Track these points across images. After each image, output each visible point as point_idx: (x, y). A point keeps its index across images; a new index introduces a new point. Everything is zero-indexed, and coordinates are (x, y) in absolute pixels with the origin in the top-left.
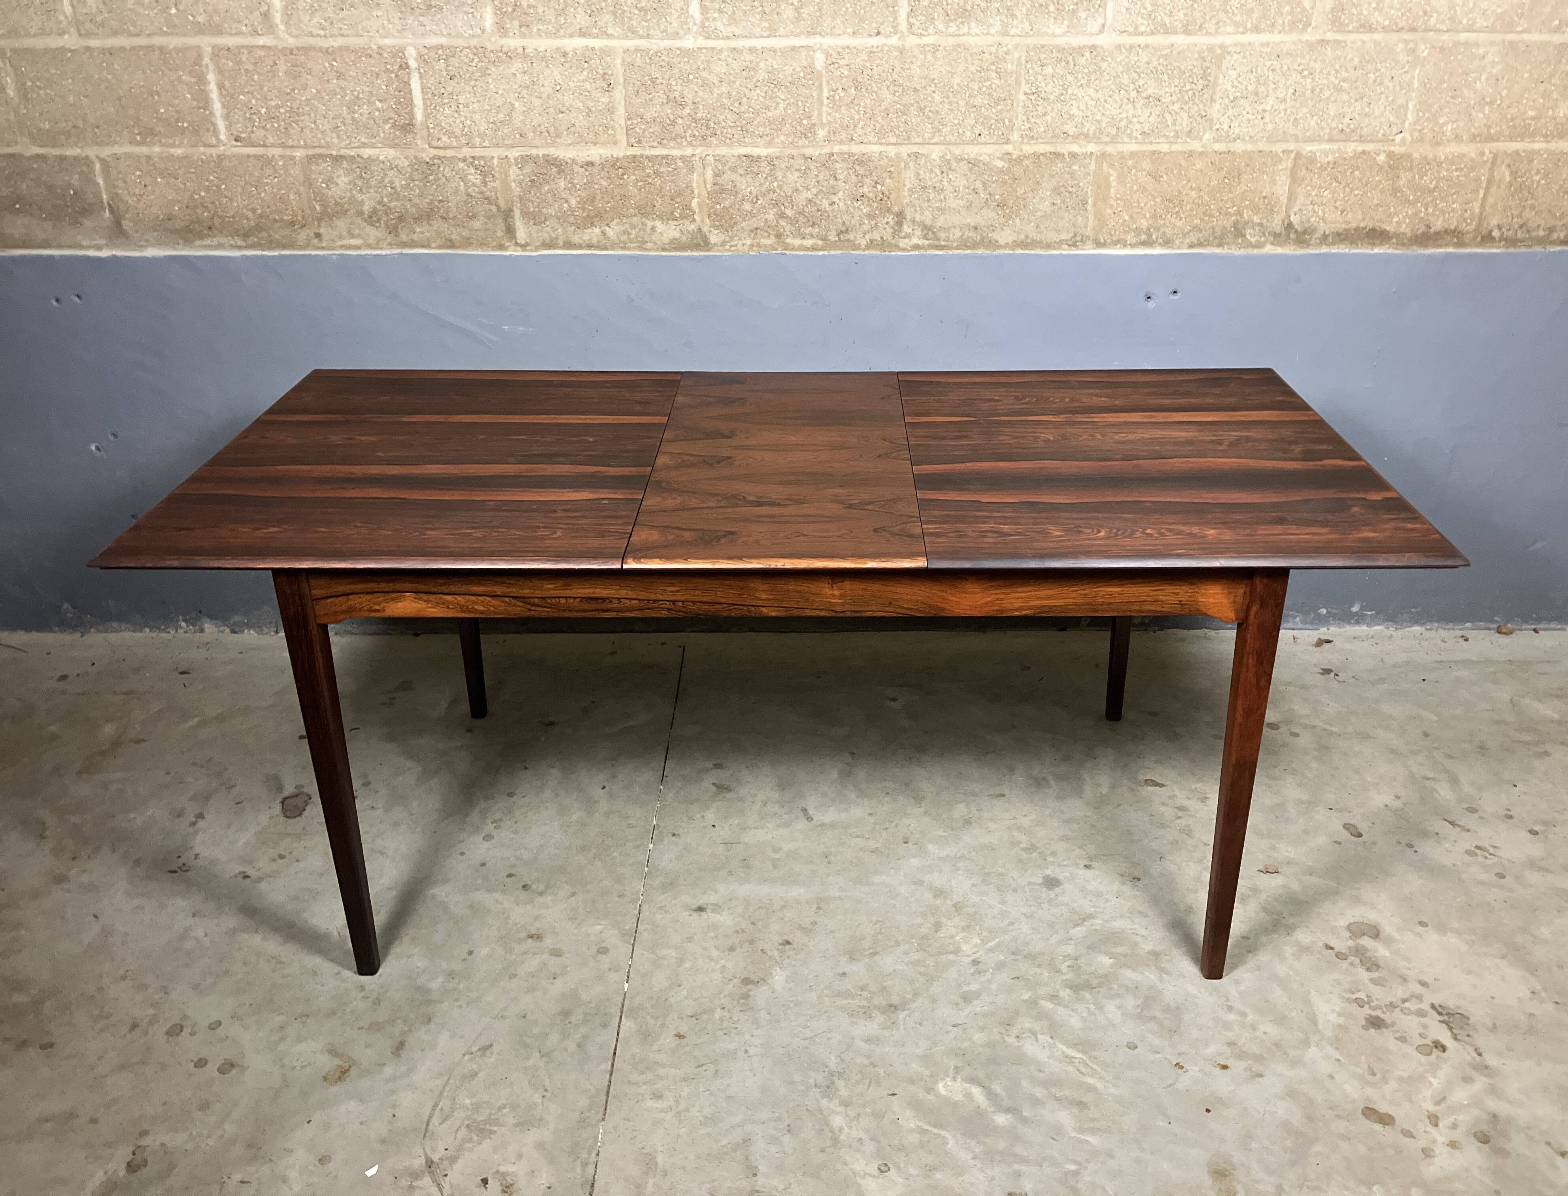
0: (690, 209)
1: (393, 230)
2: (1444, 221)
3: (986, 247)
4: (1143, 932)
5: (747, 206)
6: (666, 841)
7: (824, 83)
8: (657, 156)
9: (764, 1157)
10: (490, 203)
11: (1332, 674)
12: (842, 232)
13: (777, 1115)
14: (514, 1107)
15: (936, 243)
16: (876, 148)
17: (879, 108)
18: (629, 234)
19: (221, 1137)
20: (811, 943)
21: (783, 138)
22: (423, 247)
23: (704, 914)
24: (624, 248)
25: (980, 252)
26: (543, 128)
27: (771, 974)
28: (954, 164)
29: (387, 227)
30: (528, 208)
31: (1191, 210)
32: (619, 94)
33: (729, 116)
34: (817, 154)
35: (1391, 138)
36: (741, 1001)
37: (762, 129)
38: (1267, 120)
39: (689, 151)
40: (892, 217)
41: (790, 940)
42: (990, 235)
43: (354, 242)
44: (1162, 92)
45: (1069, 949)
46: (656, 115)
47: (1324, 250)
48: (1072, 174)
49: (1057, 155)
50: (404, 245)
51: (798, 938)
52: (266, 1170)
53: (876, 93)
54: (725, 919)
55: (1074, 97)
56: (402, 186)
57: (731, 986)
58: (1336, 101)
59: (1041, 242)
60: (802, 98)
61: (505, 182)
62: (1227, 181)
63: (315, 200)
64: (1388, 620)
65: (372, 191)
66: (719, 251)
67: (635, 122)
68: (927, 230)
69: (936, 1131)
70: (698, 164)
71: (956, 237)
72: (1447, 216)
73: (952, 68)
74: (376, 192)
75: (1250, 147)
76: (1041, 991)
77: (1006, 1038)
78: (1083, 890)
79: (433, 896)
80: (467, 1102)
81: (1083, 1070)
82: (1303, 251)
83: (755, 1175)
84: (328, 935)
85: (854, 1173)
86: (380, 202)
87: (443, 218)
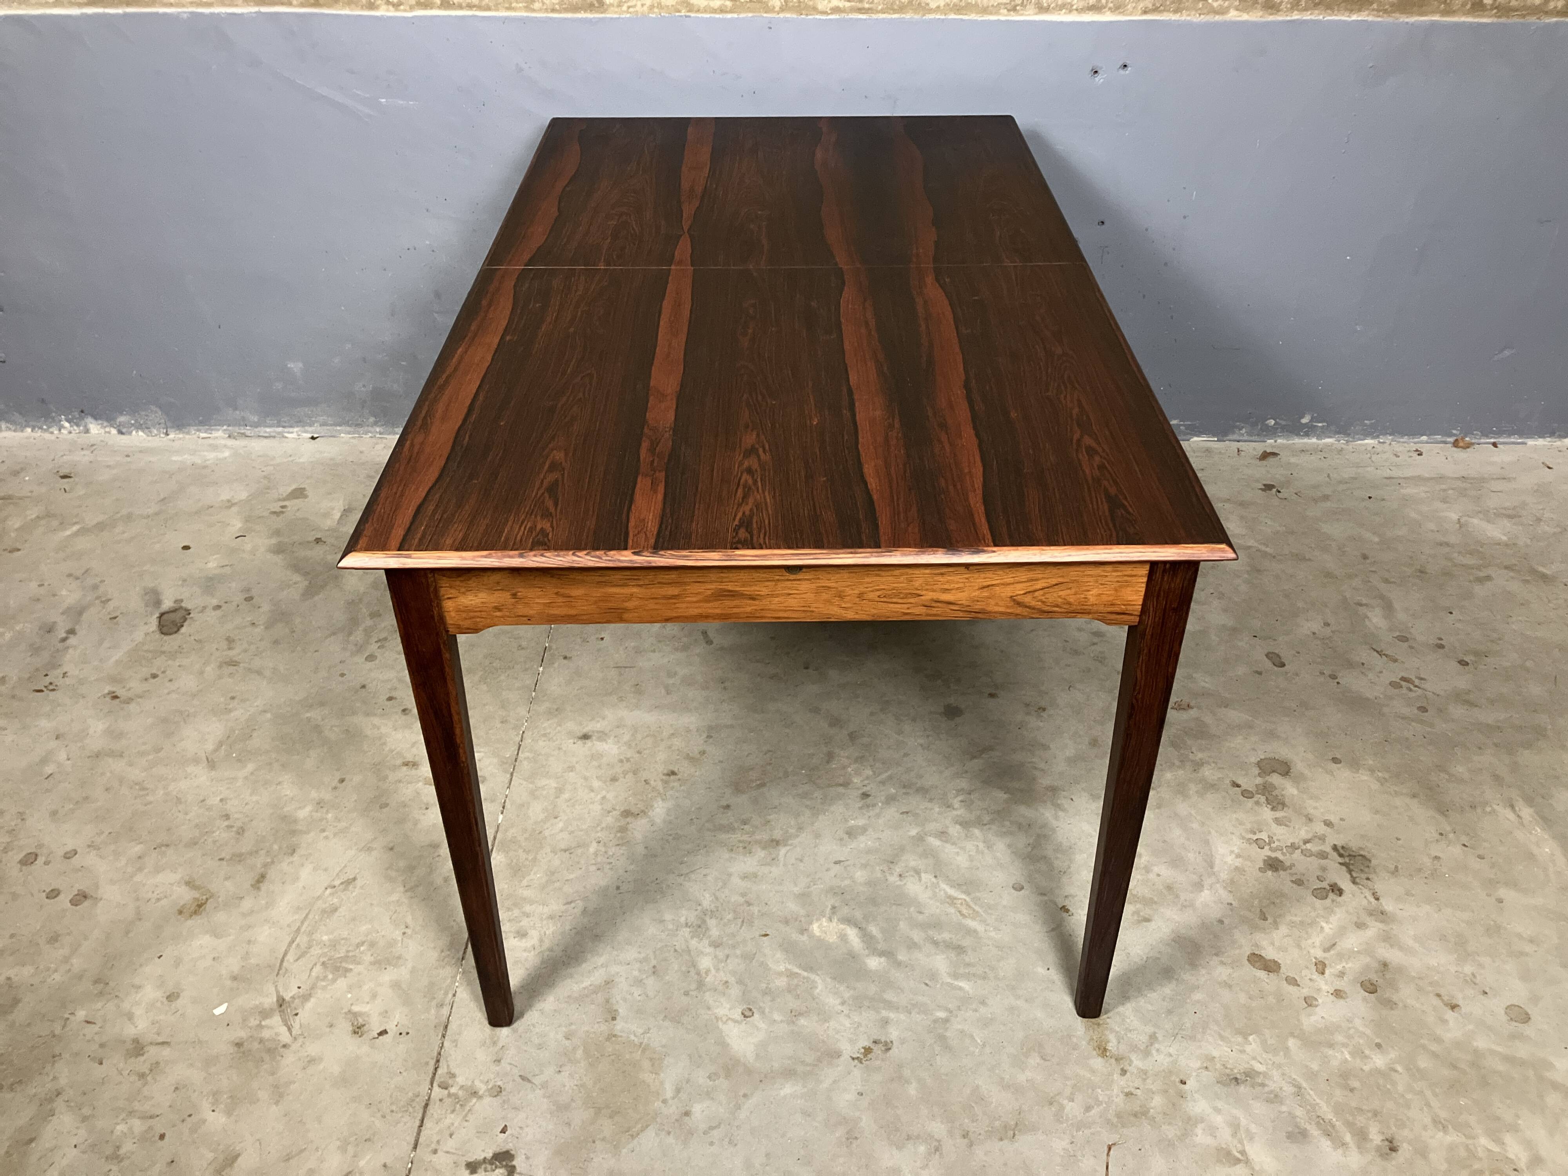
3: (916, 11)
6: (556, 665)
9: (625, 1000)
11: (1275, 490)
13: (643, 955)
14: (372, 945)
15: (859, 5)
19: (68, 971)
20: (697, 775)
23: (589, 743)
24: (509, 9)
25: (908, 16)
27: (652, 806)
36: (619, 835)
41: (676, 772)
45: (965, 783)
47: (1296, 16)
50: (262, 2)
51: (685, 770)
52: (111, 1006)
54: (610, 749)
57: (609, 818)
59: (976, 5)
64: (1339, 433)
66: (616, 12)
69: (805, 974)
76: (930, 827)
77: (889, 877)
78: (986, 721)
79: (309, 720)
80: (325, 938)
81: (965, 911)
82: (1271, 18)
83: (614, 1019)
84: (196, 761)
85: (717, 1018)
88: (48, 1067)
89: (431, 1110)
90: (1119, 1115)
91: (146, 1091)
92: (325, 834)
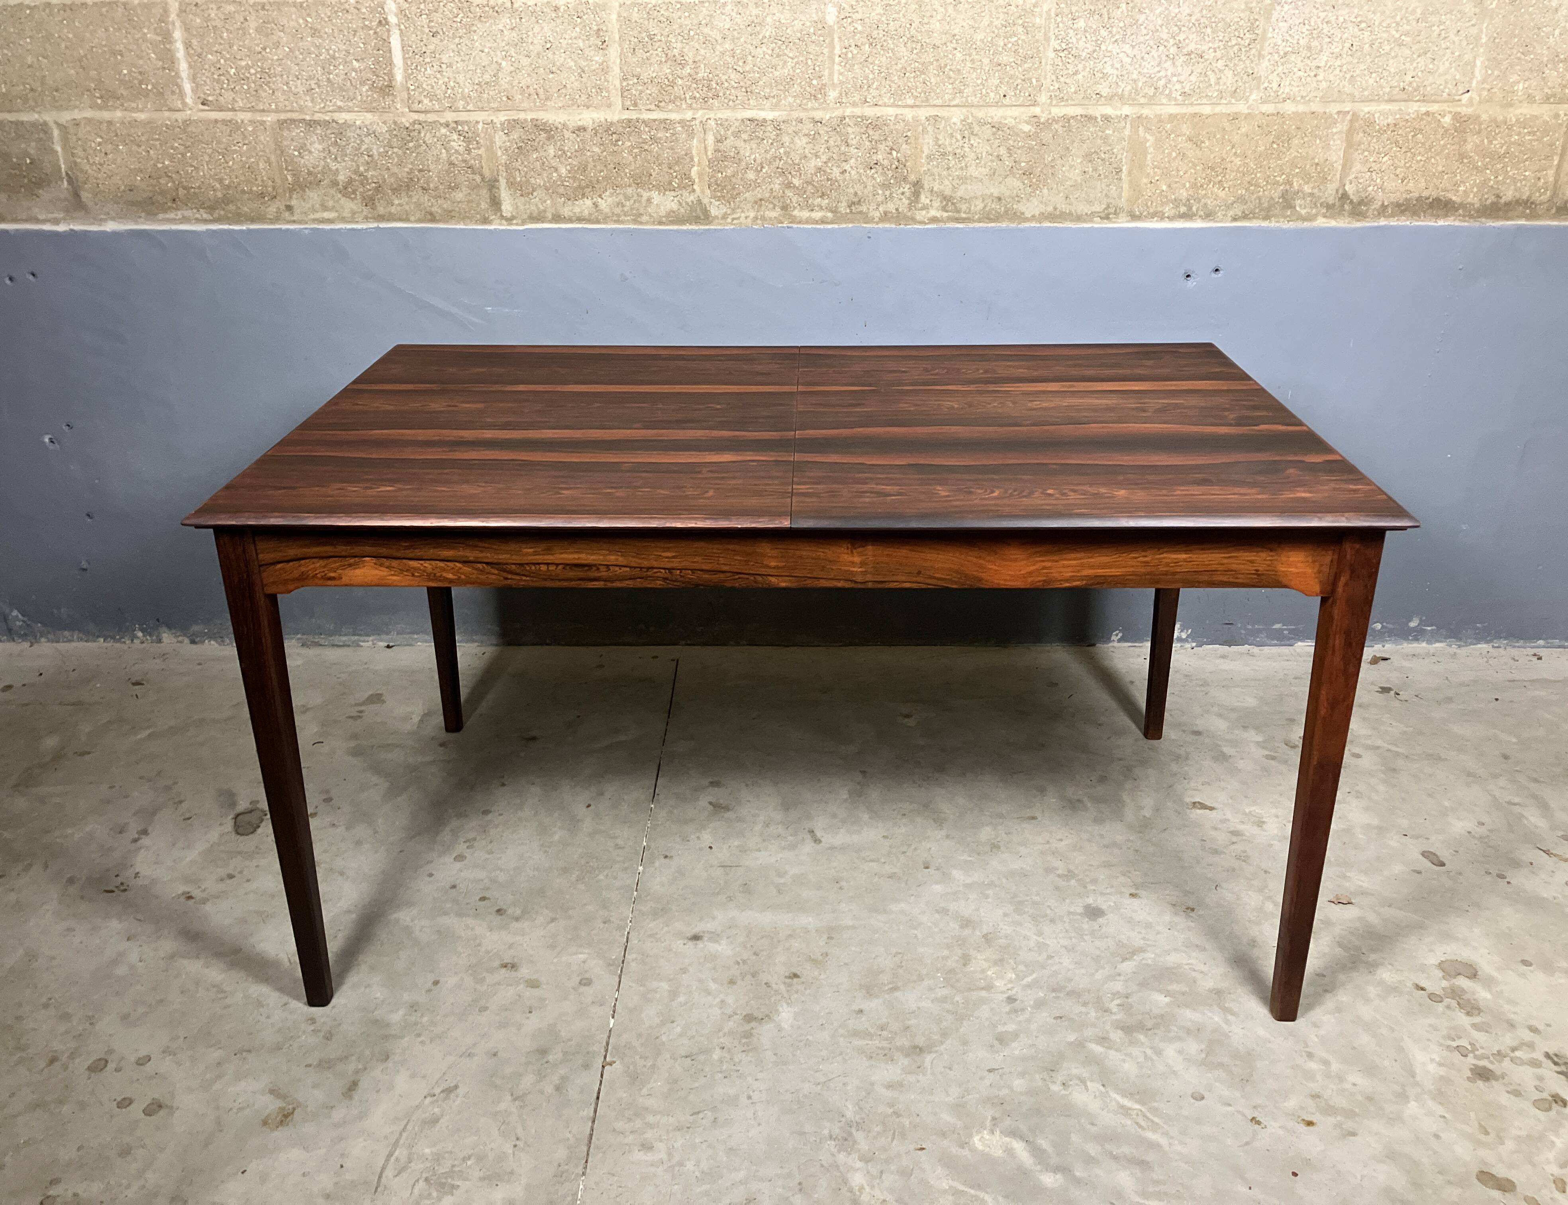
0: (689, 178)
1: (369, 202)
2: (1516, 190)
3: (1011, 220)
4: (1201, 967)
5: (751, 175)
6: (657, 865)
7: (836, 40)
8: (655, 120)
10: (474, 173)
11: (1394, 690)
13: (786, 1171)
14: (480, 1159)
15: (956, 215)
16: (891, 111)
17: (895, 67)
18: (623, 206)
20: (822, 977)
21: (791, 99)
22: (401, 220)
23: (700, 944)
24: (617, 222)
25: (1004, 225)
26: (531, 90)
27: (777, 1010)
28: (976, 129)
29: (363, 199)
30: (515, 178)
31: (1235, 179)
32: (614, 52)
33: (732, 76)
34: (827, 118)
35: (1457, 98)
36: (744, 1041)
37: (768, 90)
38: (1320, 78)
39: (689, 115)
40: (908, 186)
41: (798, 973)
42: (1015, 206)
43: (326, 215)
44: (1205, 47)
45: (1118, 986)
46: (654, 75)
47: (1383, 222)
48: (1105, 139)
49: (1090, 118)
50: (381, 218)
51: (808, 971)
53: (892, 50)
54: (723, 948)
55: (1108, 54)
56: (380, 154)
57: (731, 1024)
58: (1396, 56)
59: (1071, 214)
60: (811, 56)
61: (490, 149)
62: (1275, 146)
63: (286, 169)
64: (1450, 637)
65: (347, 159)
66: (721, 224)
67: (631, 82)
68: (947, 201)
69: (973, 1192)
70: (698, 128)
71: (978, 208)
72: (1519, 185)
73: (975, 21)
74: (352, 160)
75: (1301, 108)
76: (1089, 1032)
77: (1051, 1087)
78: (1130, 921)
79: (395, 921)
80: (428, 1151)
81: (1143, 1123)
82: (1359, 225)
84: (277, 962)
86: (356, 172)
87: (424, 189)
92: (420, 1039)
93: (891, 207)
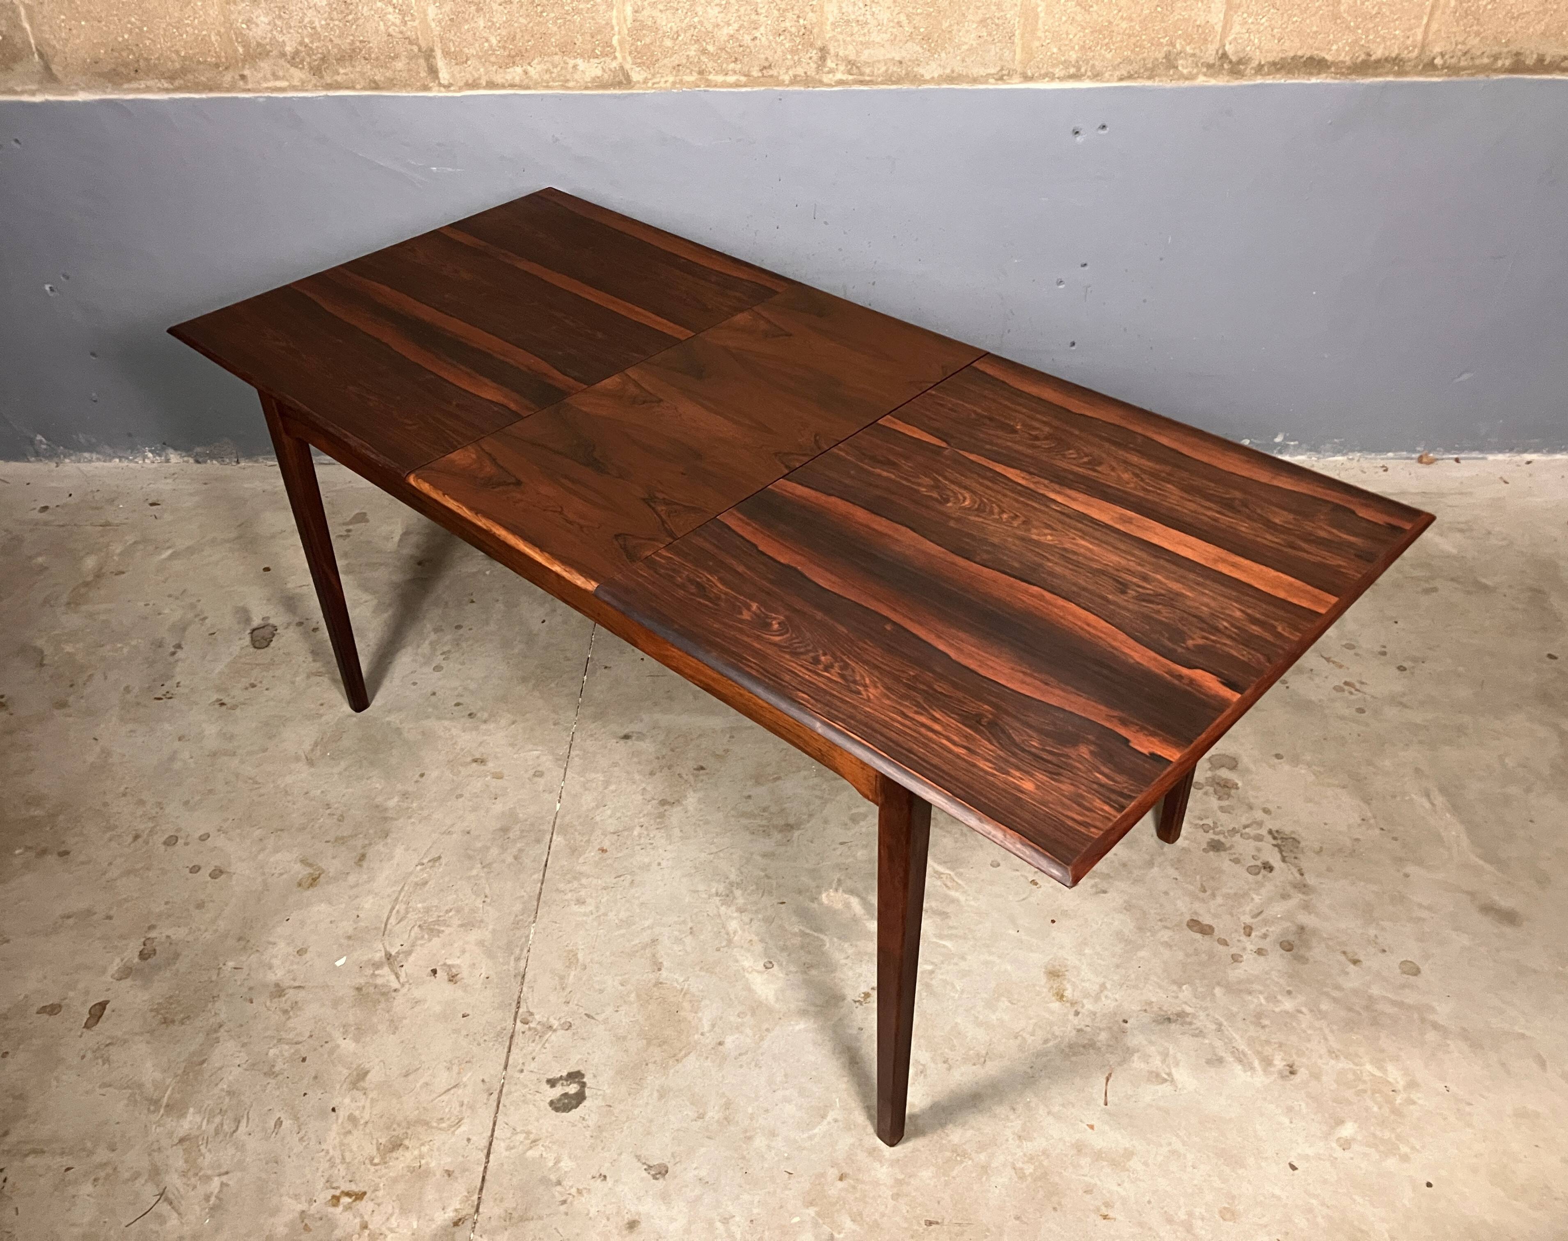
0: (611, 46)
1: (316, 71)
2: (1385, 48)
3: (912, 82)
5: (668, 43)
6: (598, 674)
9: (668, 955)
10: (411, 43)
12: (765, 68)
13: (682, 919)
14: (459, 911)
15: (861, 78)
18: (551, 72)
19: (216, 931)
20: (723, 768)
22: (347, 88)
23: (629, 742)
24: (548, 87)
25: (905, 87)
27: (686, 797)
29: (311, 68)
30: (449, 48)
31: (1122, 41)
36: (658, 820)
40: (815, 51)
41: (705, 765)
42: (915, 69)
43: (279, 84)
47: (1259, 80)
48: (999, 5)
50: (329, 87)
51: (712, 764)
52: (254, 958)
54: (648, 747)
56: (321, 26)
57: (649, 807)
59: (967, 76)
61: (424, 21)
62: (1159, 9)
63: (236, 41)
64: (1312, 449)
65: (291, 31)
66: (643, 88)
69: (815, 934)
71: (881, 71)
72: (1388, 43)
74: (297, 32)
79: (389, 723)
80: (420, 905)
81: (949, 884)
82: (1234, 82)
83: (660, 970)
84: (297, 759)
85: (744, 969)
86: (302, 43)
87: (366, 59)
88: (210, 1005)
89: (515, 1040)
90: (1070, 1046)
91: (291, 1024)
92: (411, 820)
93: (800, 71)
